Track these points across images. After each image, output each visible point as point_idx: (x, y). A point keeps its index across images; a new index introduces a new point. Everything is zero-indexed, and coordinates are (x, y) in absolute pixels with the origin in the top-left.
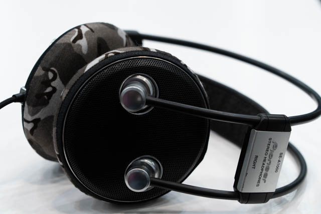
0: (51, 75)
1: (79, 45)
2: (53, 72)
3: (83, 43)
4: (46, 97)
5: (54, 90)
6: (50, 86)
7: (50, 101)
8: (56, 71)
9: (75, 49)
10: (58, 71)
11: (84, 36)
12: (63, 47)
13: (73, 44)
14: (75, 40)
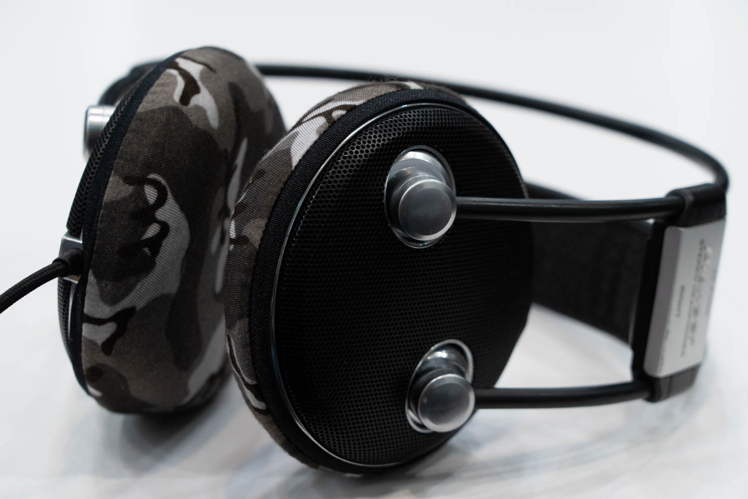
0: (151, 194)
1: (199, 109)
2: (155, 183)
3: (204, 100)
4: (146, 250)
5: (165, 228)
6: (155, 220)
7: (158, 260)
8: (163, 182)
9: (193, 118)
10: (167, 180)
11: (200, 83)
12: (163, 119)
13: (184, 109)
14: (186, 98)
